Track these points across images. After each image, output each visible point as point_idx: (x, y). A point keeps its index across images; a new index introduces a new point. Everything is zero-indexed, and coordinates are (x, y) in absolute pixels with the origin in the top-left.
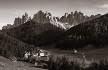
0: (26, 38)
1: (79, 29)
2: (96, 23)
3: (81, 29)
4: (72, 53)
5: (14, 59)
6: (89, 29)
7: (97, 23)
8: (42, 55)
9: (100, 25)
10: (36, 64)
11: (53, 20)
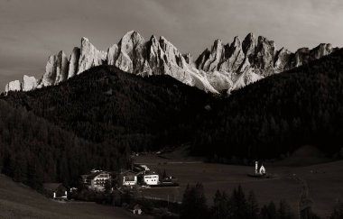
0: (88, 123)
1: (265, 96)
2: (322, 75)
3: (272, 95)
4: (249, 176)
5: (60, 194)
6: (299, 93)
7: (324, 74)
8: (152, 180)
9: (335, 80)
10: (137, 212)
11: (174, 64)
